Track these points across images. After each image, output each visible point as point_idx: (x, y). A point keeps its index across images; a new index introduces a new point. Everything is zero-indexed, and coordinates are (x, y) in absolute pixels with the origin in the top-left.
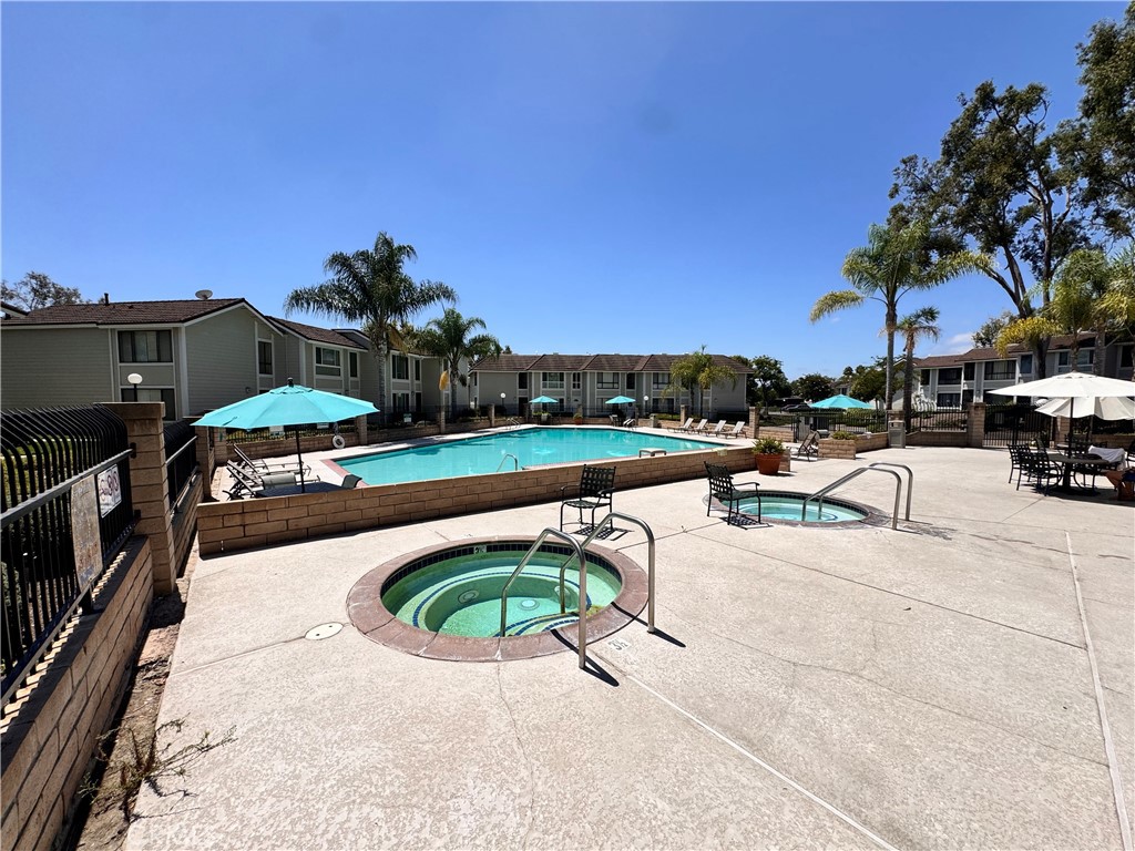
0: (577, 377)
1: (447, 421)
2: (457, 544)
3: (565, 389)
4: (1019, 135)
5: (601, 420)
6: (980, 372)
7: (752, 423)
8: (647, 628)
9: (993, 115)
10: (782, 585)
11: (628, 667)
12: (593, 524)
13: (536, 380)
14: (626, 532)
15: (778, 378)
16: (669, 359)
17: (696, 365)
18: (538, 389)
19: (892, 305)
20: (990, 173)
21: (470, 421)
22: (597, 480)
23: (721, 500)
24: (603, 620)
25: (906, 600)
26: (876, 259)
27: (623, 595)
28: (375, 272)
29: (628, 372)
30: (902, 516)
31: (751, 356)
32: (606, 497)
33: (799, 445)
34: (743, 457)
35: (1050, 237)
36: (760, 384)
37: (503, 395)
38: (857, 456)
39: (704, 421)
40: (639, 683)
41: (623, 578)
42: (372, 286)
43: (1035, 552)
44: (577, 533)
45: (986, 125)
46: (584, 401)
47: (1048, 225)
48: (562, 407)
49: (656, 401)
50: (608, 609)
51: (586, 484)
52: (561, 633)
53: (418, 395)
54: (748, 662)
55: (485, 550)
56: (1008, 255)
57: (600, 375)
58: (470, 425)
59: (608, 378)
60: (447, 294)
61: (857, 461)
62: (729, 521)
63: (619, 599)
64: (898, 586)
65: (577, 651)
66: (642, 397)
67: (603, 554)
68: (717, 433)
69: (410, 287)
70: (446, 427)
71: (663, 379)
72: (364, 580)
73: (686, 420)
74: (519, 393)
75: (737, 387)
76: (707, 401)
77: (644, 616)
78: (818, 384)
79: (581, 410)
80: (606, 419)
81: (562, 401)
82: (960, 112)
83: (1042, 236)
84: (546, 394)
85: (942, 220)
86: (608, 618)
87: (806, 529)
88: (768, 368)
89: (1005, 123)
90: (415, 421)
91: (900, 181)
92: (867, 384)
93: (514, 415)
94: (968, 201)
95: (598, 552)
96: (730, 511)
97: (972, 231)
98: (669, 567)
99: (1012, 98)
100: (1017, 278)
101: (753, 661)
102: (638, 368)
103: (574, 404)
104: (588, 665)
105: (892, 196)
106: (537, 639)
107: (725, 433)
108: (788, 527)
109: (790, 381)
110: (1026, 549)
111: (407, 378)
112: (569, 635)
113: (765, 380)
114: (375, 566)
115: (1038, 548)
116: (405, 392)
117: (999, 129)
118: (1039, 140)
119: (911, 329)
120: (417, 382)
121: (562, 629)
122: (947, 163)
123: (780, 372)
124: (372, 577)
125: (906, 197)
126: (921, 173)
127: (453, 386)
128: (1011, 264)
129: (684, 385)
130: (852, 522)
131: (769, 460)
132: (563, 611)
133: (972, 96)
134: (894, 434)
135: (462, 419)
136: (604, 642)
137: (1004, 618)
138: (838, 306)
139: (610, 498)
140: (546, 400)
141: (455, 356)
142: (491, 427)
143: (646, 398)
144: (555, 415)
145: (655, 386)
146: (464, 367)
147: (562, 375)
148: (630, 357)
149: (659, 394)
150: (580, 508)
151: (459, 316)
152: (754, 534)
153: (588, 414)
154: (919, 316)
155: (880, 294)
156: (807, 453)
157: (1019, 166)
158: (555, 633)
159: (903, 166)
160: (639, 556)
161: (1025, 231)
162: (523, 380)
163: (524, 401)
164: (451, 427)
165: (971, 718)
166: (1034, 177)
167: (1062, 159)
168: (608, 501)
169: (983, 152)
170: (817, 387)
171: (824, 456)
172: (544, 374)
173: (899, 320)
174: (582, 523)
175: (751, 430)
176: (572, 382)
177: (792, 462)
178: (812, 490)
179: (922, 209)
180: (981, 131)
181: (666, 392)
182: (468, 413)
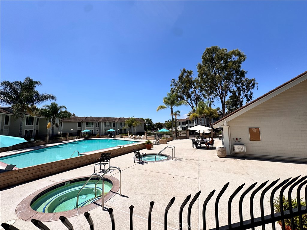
0: (98, 124)
1: (49, 139)
2: (59, 183)
3: (94, 127)
4: (190, 79)
5: (105, 136)
6: (189, 122)
7: (145, 136)
8: (119, 195)
9: (186, 74)
10: (150, 177)
11: (115, 206)
12: (104, 169)
13: (84, 125)
14: (113, 170)
15: (151, 123)
16: (125, 119)
17: (132, 121)
18: (84, 127)
19: (172, 109)
20: (186, 84)
21: (59, 139)
22: (105, 156)
23: (137, 158)
24: (108, 196)
25: (173, 176)
26: (168, 99)
27: (113, 188)
28: (23, 89)
29: (113, 122)
30: (174, 157)
31: (145, 118)
32: (108, 161)
33: (156, 141)
34: (143, 145)
35: (196, 97)
36: (147, 125)
37: (72, 130)
38: (167, 143)
39: (134, 135)
40: (118, 209)
41: (113, 183)
42: (21, 93)
43: (194, 161)
44: (99, 173)
45: (185, 76)
46: (100, 130)
47: (196, 95)
48: (92, 133)
49: (121, 130)
50: (109, 193)
51: (102, 158)
52: (96, 202)
53: (37, 131)
54: (143, 197)
55: (69, 183)
56: (191, 100)
57: (105, 123)
58: (59, 140)
59: (107, 124)
60: (53, 98)
61: (167, 144)
62: (139, 163)
63: (112, 190)
64: (172, 173)
65: (101, 206)
66: (117, 129)
67: (107, 178)
68: (137, 139)
69: (38, 95)
70: (49, 141)
71: (123, 124)
72: (22, 202)
73: (129, 135)
74: (78, 129)
75: (142, 127)
76: (135, 130)
77: (119, 192)
78: (160, 125)
79: (99, 133)
80: (107, 136)
81: (92, 131)
82: (181, 73)
83: (195, 97)
84: (87, 129)
85: (180, 92)
86: (109, 195)
87: (156, 162)
88: (149, 121)
89: (188, 76)
90: (35, 140)
91: (172, 83)
92: (169, 125)
93: (76, 136)
94: (183, 89)
95: (106, 177)
96: (139, 161)
97: (185, 95)
98: (125, 178)
99: (188, 72)
100: (192, 105)
101: (144, 197)
102: (116, 121)
103: (96, 132)
104: (104, 209)
105: (171, 86)
106: (89, 206)
107: (139, 138)
108: (152, 163)
109: (154, 124)
110: (193, 161)
111: (33, 124)
112: (99, 202)
113: (148, 124)
114: (26, 197)
115: (195, 160)
116: (31, 129)
117: (187, 77)
118: (193, 80)
119: (175, 114)
120: (37, 126)
121: (96, 201)
122: (180, 82)
123: (152, 122)
124: (25, 201)
125: (173, 86)
126: (176, 82)
127: (53, 127)
128: (191, 102)
129: (128, 126)
130: (165, 160)
131: (149, 146)
132: (96, 196)
133: (182, 70)
134: (174, 137)
135: (55, 138)
136: (108, 201)
137: (188, 176)
138: (162, 109)
139: (109, 161)
140: (87, 131)
141: (54, 117)
142: (67, 140)
143: (118, 130)
144: (90, 135)
145: (121, 126)
146: (57, 121)
147: (93, 123)
148: (114, 118)
149: (122, 128)
150: (100, 165)
151: (57, 105)
152: (145, 166)
153: (101, 134)
154: (177, 112)
155: (170, 107)
156: (157, 143)
157: (190, 84)
158: (95, 203)
159: (172, 81)
160: (117, 177)
161: (193, 96)
162: (80, 125)
163: (79, 131)
164: (51, 141)
165: (181, 197)
166: (193, 86)
167: (196, 84)
168: (108, 162)
169: (185, 80)
170: (160, 126)
171: (161, 143)
172: (87, 123)
173: (173, 113)
174: (101, 169)
175: (145, 137)
176: (96, 125)
177: (154, 145)
178: (157, 153)
179: (176, 89)
180: (184, 76)
181: (124, 128)
182: (57, 136)
